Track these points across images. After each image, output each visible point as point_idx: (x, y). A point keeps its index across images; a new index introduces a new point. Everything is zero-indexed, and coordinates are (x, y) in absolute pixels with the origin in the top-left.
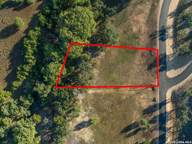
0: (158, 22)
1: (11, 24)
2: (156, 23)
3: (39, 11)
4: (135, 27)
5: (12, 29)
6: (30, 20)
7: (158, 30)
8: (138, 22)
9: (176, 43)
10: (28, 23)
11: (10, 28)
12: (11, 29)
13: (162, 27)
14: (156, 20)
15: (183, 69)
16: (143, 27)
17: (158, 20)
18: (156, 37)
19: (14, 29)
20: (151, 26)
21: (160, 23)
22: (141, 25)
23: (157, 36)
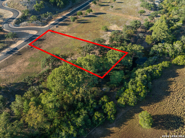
0: (5, 59)
1: (160, 130)
2: (6, 60)
3: (111, 129)
4: (25, 65)
5: (160, 122)
6: (129, 122)
7: (11, 55)
8: (19, 67)
9: (11, 44)
10: (134, 119)
11: (164, 125)
12: (162, 124)
13: (6, 55)
14: (4, 61)
15: (25, 31)
16: (19, 62)
17: (3, 60)
18: (19, 52)
19: (157, 121)
20: (13, 60)
21: (5, 58)
22: (19, 64)
23: (17, 52)
